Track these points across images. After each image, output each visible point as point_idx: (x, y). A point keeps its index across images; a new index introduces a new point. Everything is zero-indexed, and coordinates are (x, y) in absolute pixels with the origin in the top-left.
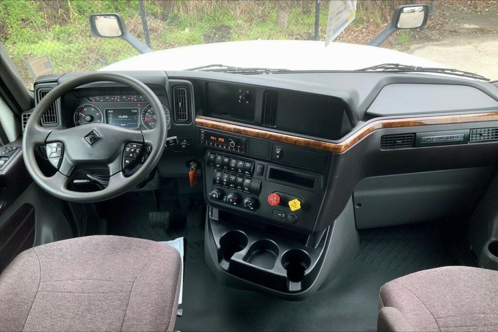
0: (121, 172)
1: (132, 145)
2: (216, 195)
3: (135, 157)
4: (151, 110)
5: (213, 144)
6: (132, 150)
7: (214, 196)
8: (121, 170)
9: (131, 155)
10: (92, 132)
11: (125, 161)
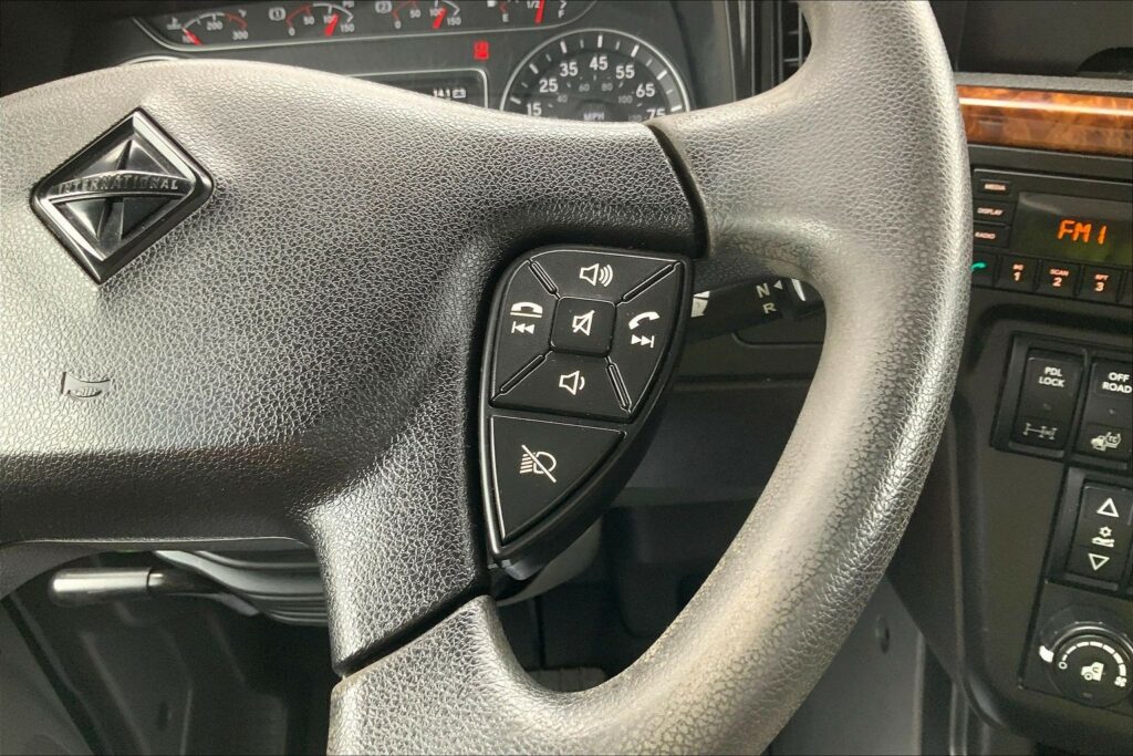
0: (475, 608)
1: (566, 274)
2: (1111, 670)
3: (626, 401)
4: (561, 82)
5: (1081, 276)
6: (583, 323)
7: (1093, 672)
8: (470, 572)
9: (574, 382)
10: (124, 130)
11: (509, 460)
